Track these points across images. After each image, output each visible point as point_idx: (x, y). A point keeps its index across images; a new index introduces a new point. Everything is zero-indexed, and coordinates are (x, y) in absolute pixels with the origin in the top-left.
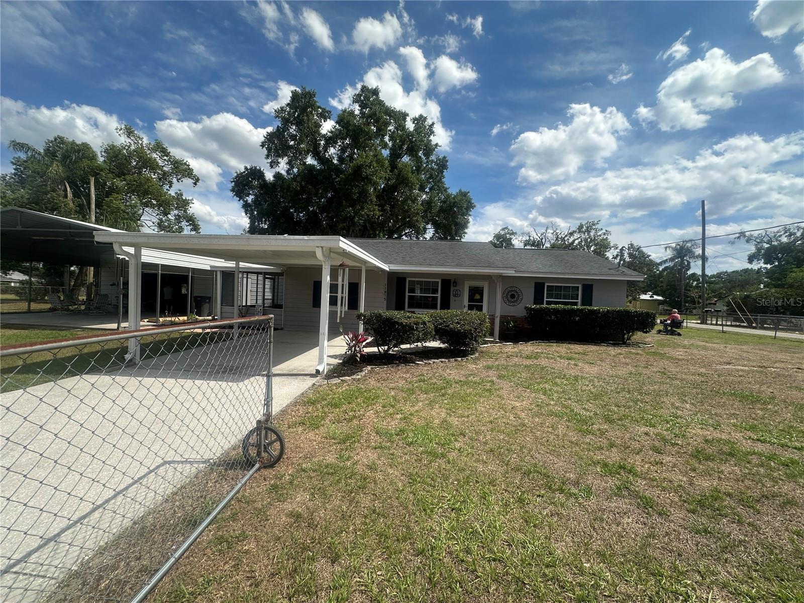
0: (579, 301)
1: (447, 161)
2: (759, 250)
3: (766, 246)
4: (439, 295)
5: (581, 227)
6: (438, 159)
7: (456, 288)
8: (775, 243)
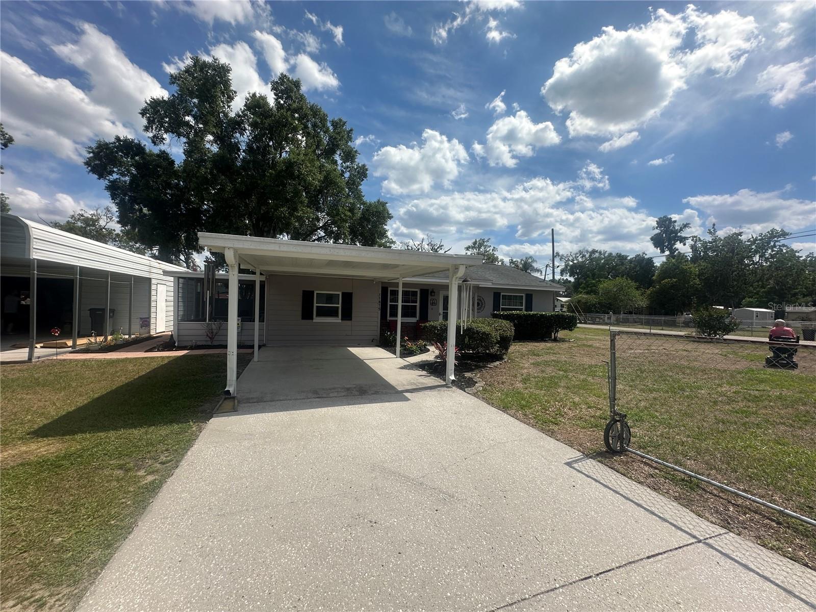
0: (523, 307)
1: (367, 170)
2: (566, 266)
3: (571, 263)
4: (418, 304)
5: (475, 243)
6: (358, 167)
7: (433, 297)
8: (575, 262)
